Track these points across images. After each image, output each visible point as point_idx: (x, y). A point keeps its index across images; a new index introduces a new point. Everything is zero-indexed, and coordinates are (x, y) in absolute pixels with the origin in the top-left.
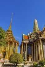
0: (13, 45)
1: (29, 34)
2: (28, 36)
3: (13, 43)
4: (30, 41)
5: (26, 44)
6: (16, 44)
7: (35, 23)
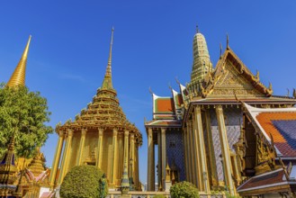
0: (115, 137)
1: (175, 93)
2: (172, 100)
3: (115, 132)
4: (175, 118)
5: (163, 131)
6: (127, 133)
7: (196, 44)
